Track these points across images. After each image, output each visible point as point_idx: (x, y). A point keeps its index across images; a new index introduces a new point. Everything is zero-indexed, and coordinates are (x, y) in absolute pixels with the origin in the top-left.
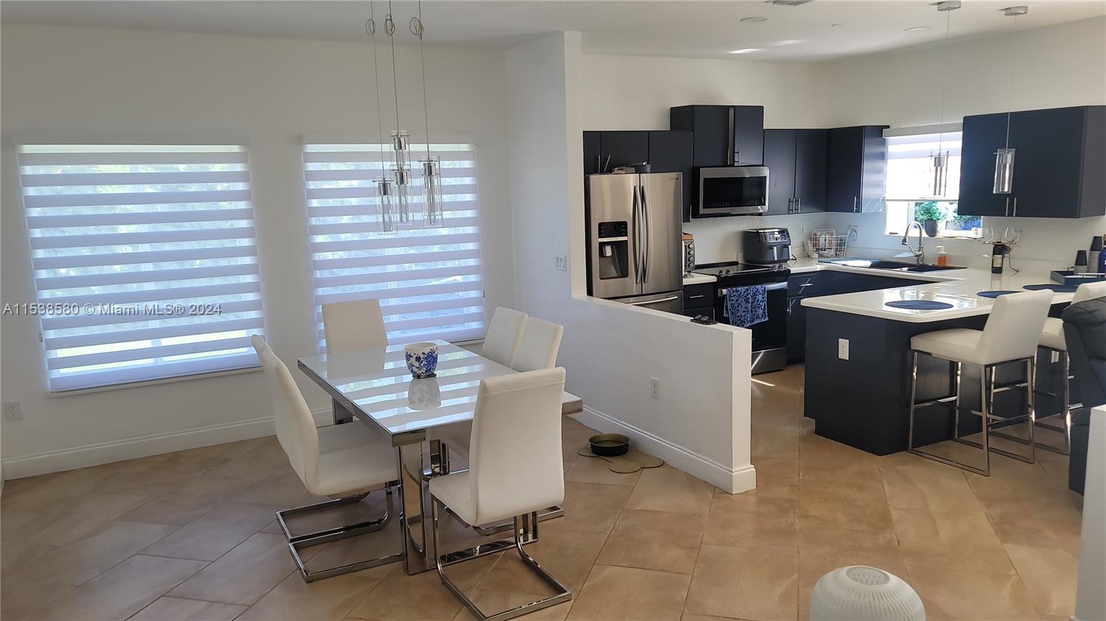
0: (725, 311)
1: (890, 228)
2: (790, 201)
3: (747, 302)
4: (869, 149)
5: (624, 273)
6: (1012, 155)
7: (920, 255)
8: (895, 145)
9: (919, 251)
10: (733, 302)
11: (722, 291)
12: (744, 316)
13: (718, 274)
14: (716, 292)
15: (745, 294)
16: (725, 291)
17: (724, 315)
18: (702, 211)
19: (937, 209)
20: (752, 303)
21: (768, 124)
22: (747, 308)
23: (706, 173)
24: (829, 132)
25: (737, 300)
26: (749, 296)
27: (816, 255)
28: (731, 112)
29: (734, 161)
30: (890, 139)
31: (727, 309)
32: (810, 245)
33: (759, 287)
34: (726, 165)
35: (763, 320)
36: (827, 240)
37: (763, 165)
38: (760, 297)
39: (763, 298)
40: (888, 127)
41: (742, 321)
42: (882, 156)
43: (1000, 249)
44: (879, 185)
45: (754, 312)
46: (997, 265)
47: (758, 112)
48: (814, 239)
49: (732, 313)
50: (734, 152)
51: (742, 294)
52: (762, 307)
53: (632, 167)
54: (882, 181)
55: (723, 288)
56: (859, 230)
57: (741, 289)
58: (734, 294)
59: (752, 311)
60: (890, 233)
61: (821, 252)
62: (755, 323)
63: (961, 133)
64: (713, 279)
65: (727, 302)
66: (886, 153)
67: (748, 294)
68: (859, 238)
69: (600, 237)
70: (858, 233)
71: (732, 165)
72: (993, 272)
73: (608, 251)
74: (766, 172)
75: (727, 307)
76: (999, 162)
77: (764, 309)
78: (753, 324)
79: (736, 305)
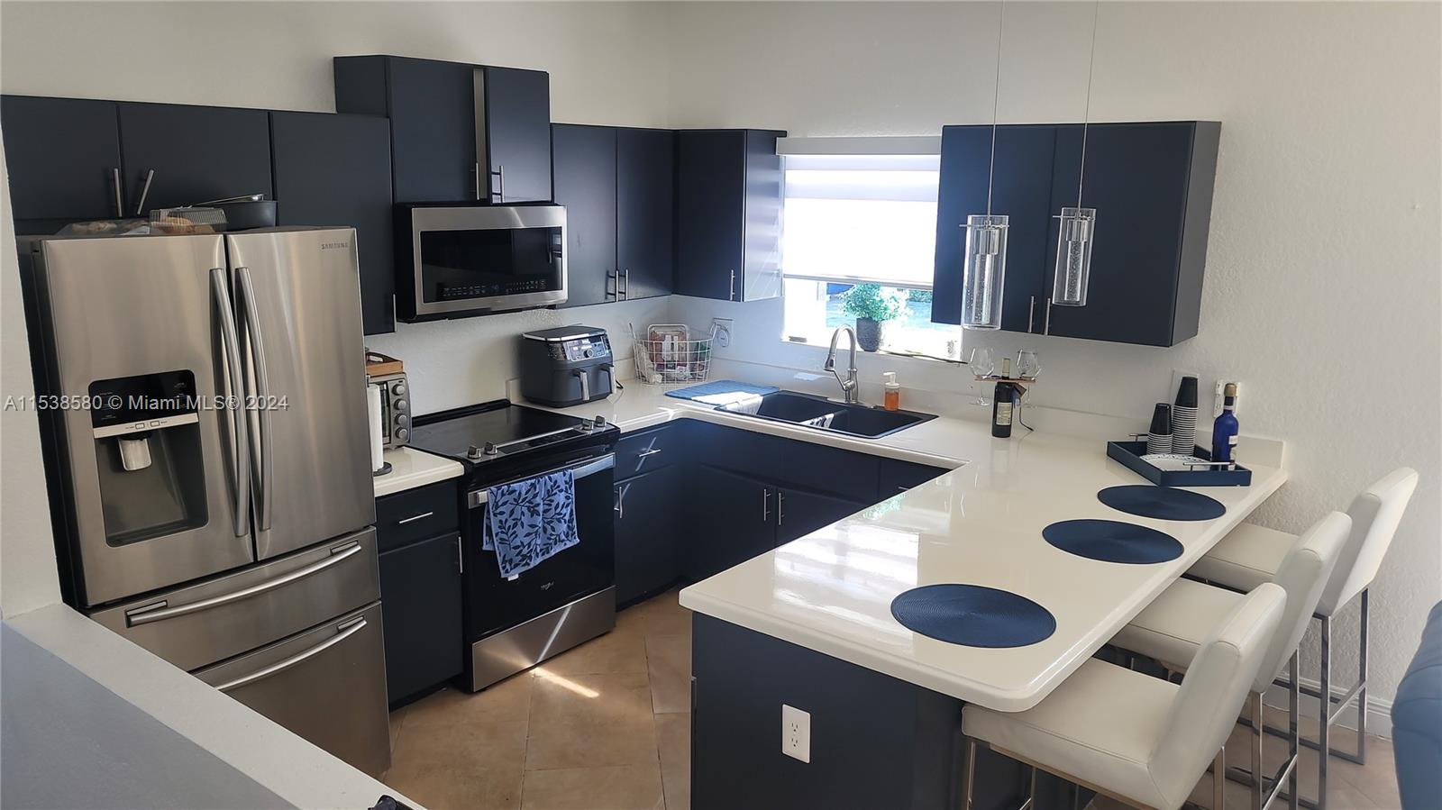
0: (485, 538)
1: (790, 329)
2: (608, 276)
3: (534, 513)
4: (754, 175)
5: (195, 515)
6: (1090, 223)
7: (852, 387)
8: (799, 171)
9: (850, 379)
10: (503, 518)
11: (476, 496)
12: (529, 544)
13: (464, 455)
14: (462, 499)
15: (530, 495)
16: (483, 495)
17: (485, 547)
18: (421, 307)
19: (881, 301)
20: (545, 511)
21: (561, 112)
22: (533, 526)
23: (423, 221)
24: (676, 134)
25: (512, 513)
26: (538, 500)
27: (658, 377)
28: (478, 80)
29: (490, 193)
30: (790, 159)
31: (490, 534)
32: (645, 355)
33: (558, 476)
34: (472, 202)
35: (569, 545)
36: (676, 347)
37: (552, 203)
38: (561, 498)
39: (567, 498)
40: (783, 134)
41: (524, 557)
42: (774, 191)
43: (1007, 391)
44: (770, 246)
45: (549, 531)
46: (1002, 422)
47: (535, 85)
48: (652, 342)
49: (502, 541)
50: (489, 174)
51: (523, 496)
52: (567, 518)
53: (216, 206)
54: (776, 239)
55: (481, 486)
56: (732, 327)
57: (521, 486)
58: (504, 499)
59: (545, 530)
60: (792, 339)
61: (666, 371)
62: (553, 553)
63: (939, 156)
64: (454, 469)
65: (489, 518)
66: (781, 184)
67: (535, 496)
68: (731, 342)
69: (95, 425)
70: (732, 332)
71: (486, 202)
72: (994, 434)
73: (137, 456)
74: (558, 217)
75: (489, 528)
76: (1063, 237)
77: (571, 521)
78: (547, 556)
79: (510, 523)
